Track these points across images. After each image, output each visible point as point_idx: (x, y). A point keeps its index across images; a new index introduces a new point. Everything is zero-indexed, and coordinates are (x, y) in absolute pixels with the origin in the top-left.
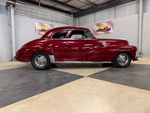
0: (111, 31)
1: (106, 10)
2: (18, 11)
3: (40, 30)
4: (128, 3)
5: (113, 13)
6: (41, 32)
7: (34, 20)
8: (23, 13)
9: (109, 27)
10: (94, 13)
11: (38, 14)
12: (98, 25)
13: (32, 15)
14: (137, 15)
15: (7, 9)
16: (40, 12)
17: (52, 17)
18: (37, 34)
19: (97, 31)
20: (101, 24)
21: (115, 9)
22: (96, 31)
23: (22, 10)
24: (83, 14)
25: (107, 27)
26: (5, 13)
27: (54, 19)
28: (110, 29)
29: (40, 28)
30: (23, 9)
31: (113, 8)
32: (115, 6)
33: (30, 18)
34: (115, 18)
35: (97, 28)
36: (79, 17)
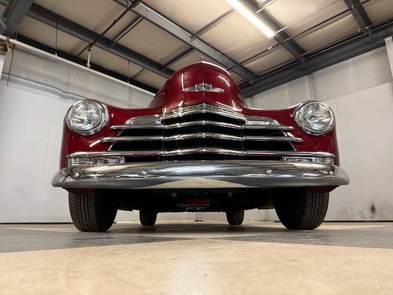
1: (285, 85)
4: (350, 60)
8: (37, 82)
10: (251, 96)
14: (387, 86)
21: (312, 79)
23: (37, 74)
32: (311, 73)
33: (57, 97)
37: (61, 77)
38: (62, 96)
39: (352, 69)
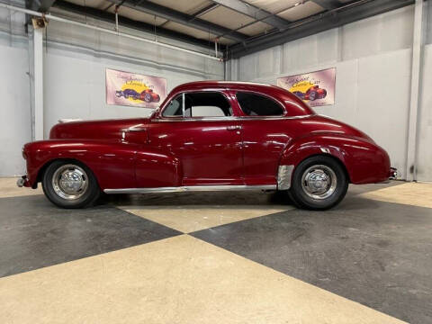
0: (328, 99)
1: (315, 36)
2: (58, 39)
3: (120, 92)
4: (381, 16)
5: (336, 45)
6: (123, 97)
7: (104, 63)
8: (72, 44)
9: (321, 87)
10: (282, 44)
11: (117, 46)
12: (291, 80)
13: (97, 48)
14: (405, 52)
15: (27, 31)
16: (121, 42)
17: (160, 56)
18: (110, 102)
20: (299, 79)
21: (342, 33)
23: (70, 35)
24: (249, 48)
25: (317, 87)
26: (21, 44)
27: (163, 61)
28: (324, 93)
29: (121, 87)
30: (73, 32)
31: (336, 30)
32: (342, 25)
33: (91, 57)
34: (342, 60)
36: (238, 58)
37: (92, 36)
38: (96, 56)
39: (380, 26)
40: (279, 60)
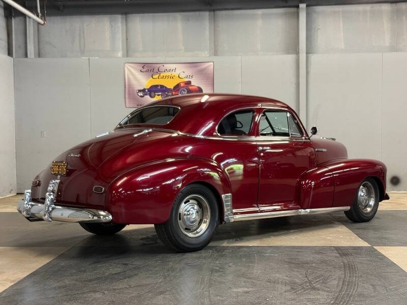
1: (179, 15)
4: (260, 12)
5: (207, 33)
9: (196, 83)
12: (149, 69)
14: (291, 58)
19: (144, 91)
20: (162, 69)
21: (214, 20)
22: (140, 91)
25: (189, 83)
28: (200, 92)
31: (207, 14)
32: (214, 10)
34: (216, 53)
35: (145, 82)
40: (120, 36)
